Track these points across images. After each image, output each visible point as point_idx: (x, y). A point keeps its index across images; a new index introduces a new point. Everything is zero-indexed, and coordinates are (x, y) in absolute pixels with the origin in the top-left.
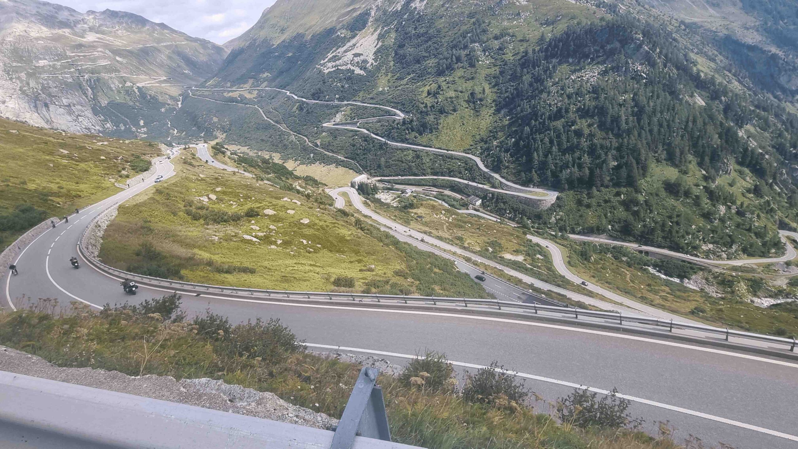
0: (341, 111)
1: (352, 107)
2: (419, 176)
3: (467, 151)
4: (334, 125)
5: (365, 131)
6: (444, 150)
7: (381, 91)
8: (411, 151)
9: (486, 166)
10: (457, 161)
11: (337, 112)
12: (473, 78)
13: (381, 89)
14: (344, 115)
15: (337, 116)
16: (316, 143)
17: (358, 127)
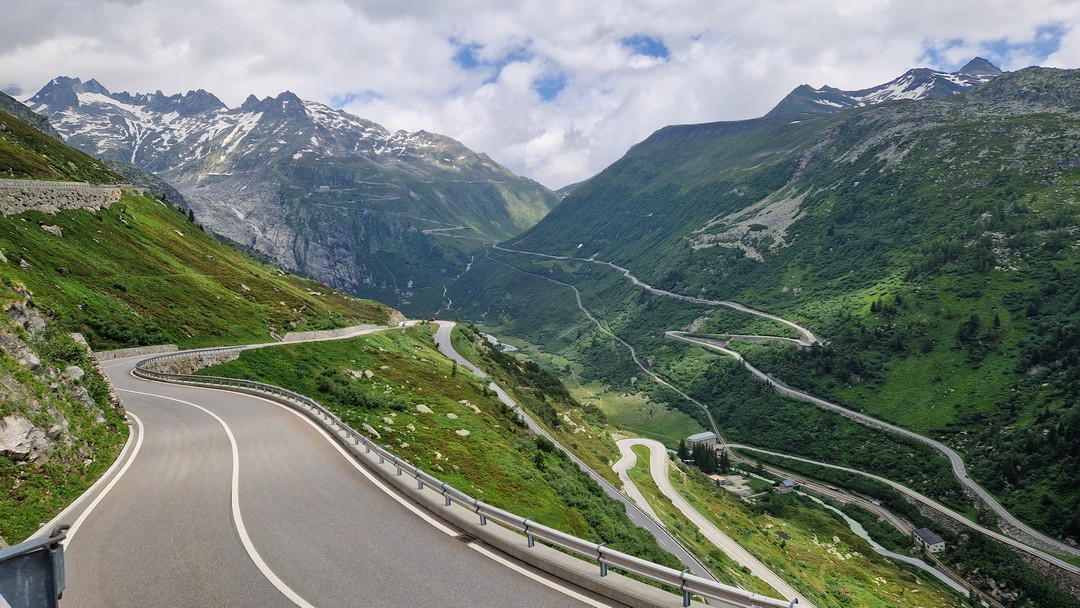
0: (705, 316)
1: (726, 312)
2: (820, 460)
3: (937, 435)
4: (685, 336)
5: (737, 356)
6: (886, 421)
7: (786, 293)
8: (815, 411)
9: (973, 475)
10: (908, 449)
11: (697, 317)
12: (977, 295)
13: (785, 289)
14: (707, 322)
15: (695, 322)
16: (646, 360)
17: (726, 348)
